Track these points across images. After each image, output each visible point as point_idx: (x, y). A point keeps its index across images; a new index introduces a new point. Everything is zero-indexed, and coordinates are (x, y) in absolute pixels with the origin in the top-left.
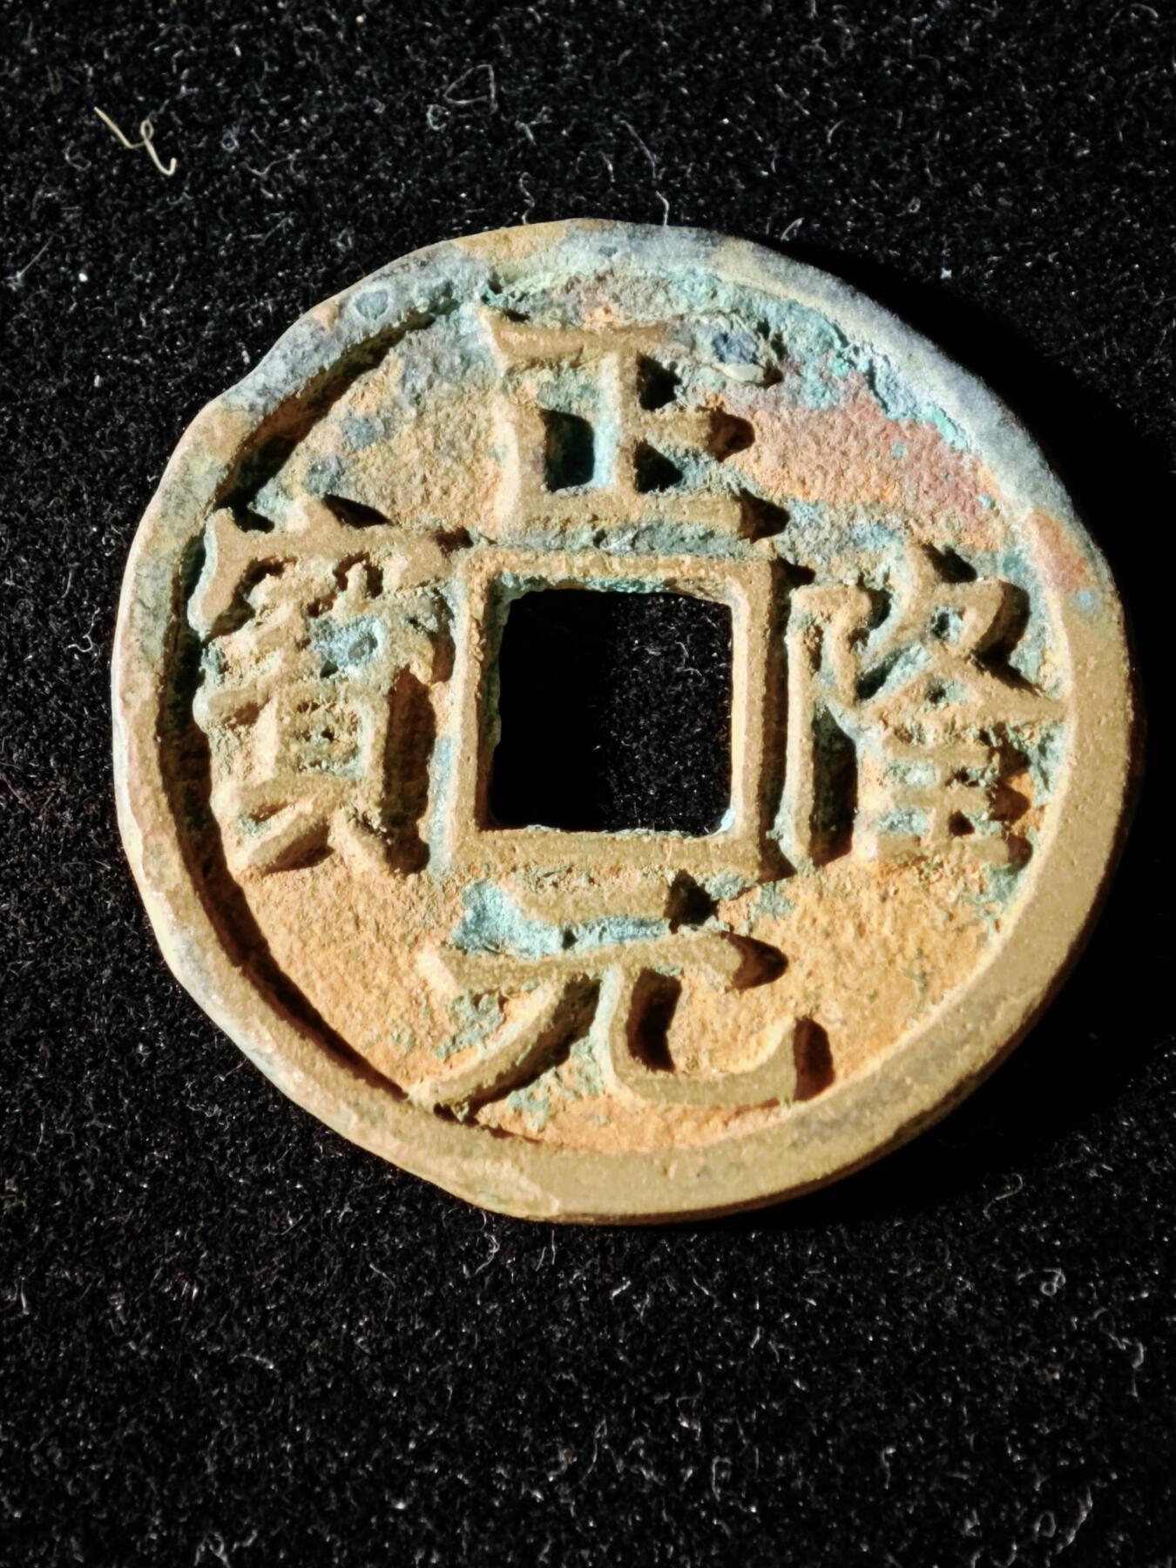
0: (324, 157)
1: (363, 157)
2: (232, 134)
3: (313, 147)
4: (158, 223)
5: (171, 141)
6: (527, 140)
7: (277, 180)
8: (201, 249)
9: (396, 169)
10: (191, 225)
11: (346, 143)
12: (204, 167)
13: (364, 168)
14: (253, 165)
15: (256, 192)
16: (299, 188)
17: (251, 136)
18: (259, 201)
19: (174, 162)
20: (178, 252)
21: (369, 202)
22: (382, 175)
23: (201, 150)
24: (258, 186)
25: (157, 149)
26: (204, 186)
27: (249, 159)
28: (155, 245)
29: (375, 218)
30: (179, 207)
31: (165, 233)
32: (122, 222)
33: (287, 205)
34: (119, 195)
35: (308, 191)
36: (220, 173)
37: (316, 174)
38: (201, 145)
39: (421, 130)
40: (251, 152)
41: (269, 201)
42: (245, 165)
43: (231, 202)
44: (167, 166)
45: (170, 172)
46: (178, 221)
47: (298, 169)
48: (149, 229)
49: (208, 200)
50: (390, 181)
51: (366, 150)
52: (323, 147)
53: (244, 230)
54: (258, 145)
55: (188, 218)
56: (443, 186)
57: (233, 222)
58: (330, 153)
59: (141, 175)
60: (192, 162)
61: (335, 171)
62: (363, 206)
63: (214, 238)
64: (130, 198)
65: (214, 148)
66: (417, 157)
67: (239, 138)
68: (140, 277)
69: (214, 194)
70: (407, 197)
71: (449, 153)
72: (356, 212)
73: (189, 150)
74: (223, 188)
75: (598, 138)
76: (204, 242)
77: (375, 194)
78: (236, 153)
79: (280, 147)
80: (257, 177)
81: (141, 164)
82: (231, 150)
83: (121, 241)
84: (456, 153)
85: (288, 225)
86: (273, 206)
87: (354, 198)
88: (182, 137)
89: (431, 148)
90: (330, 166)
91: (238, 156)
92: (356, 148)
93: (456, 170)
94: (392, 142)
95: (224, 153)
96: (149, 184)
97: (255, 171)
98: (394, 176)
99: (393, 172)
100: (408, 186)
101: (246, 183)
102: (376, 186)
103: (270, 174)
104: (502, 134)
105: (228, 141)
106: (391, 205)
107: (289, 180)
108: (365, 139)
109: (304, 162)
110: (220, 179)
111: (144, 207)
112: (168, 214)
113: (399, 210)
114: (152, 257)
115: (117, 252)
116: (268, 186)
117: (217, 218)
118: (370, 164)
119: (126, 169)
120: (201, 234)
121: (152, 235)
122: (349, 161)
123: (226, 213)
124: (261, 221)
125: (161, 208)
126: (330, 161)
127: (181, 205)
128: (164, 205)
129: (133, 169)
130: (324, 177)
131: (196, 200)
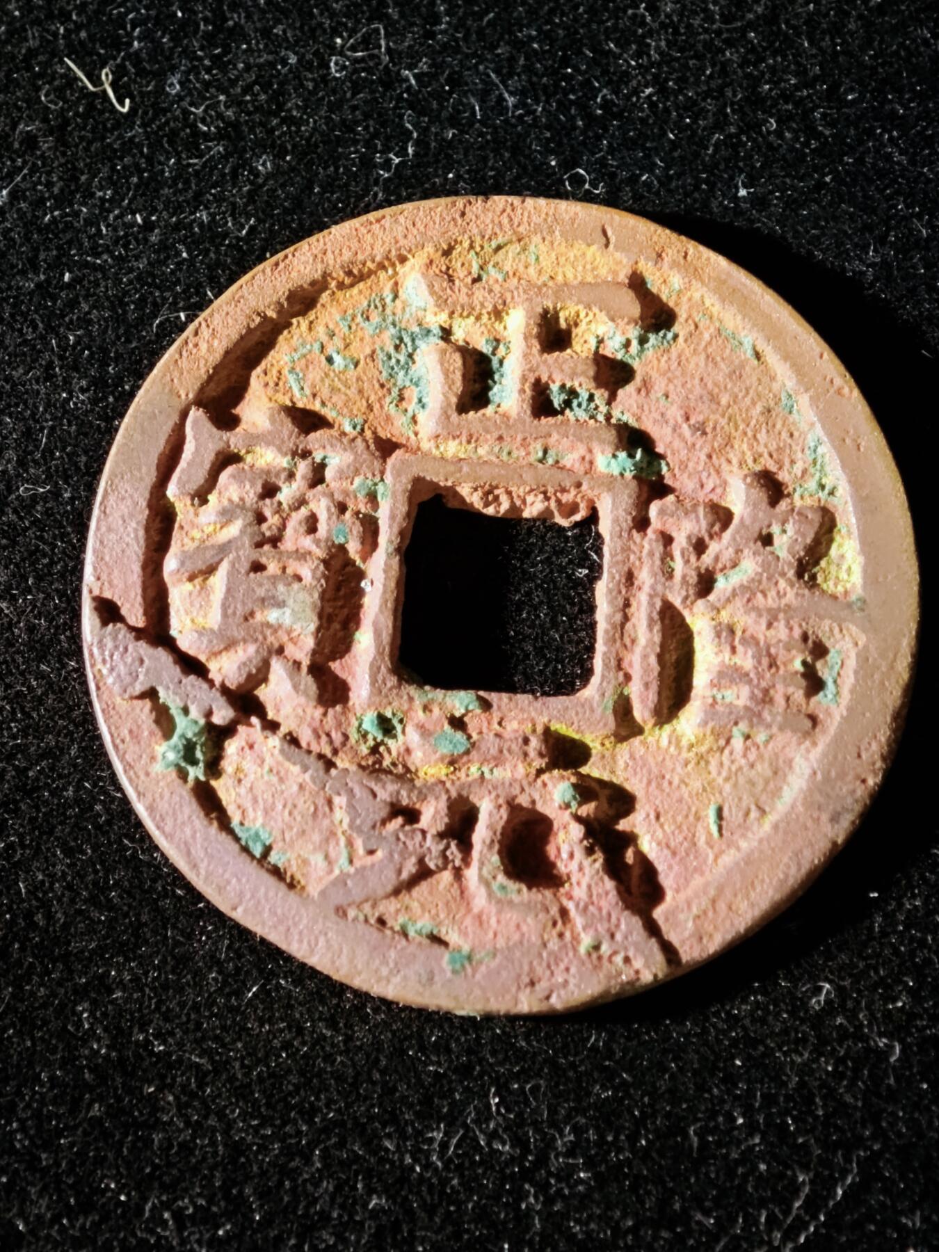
0: (248, 98)
1: (278, 99)
2: (174, 80)
3: (239, 90)
4: (115, 151)
5: (126, 86)
6: (410, 86)
7: (211, 117)
8: (149, 171)
9: (306, 107)
10: (142, 152)
11: (266, 87)
12: (153, 105)
13: (281, 107)
14: (191, 105)
15: (193, 126)
16: (229, 124)
17: (190, 81)
18: (196, 133)
19: (127, 101)
20: (132, 175)
21: (284, 133)
22: (295, 113)
23: (150, 92)
24: (195, 120)
25: (115, 92)
26: (152, 120)
27: (188, 99)
28: (113, 169)
29: (289, 147)
30: (132, 139)
31: (121, 158)
32: (87, 149)
33: (219, 137)
34: (84, 128)
35: (235, 125)
36: (165, 111)
37: (242, 111)
38: (150, 88)
39: (325, 79)
40: (190, 94)
41: (204, 133)
42: (185, 104)
43: (173, 135)
44: (123, 105)
45: (125, 110)
46: (131, 149)
47: (227, 107)
48: (109, 155)
49: (156, 133)
50: (301, 117)
51: (281, 92)
52: (247, 89)
53: (184, 156)
54: (195, 88)
55: (140, 146)
56: (343, 121)
57: (176, 150)
58: (253, 95)
59: (102, 112)
60: (143, 102)
61: (257, 109)
62: (279, 137)
63: (160, 163)
64: (93, 131)
65: (160, 91)
66: (323, 98)
67: (180, 83)
68: (101, 194)
69: (160, 128)
70: (314, 129)
71: (349, 95)
72: (274, 142)
73: (140, 92)
74: (167, 123)
75: (467, 84)
76: (153, 166)
77: (289, 128)
78: (177, 95)
79: (213, 90)
80: (194, 114)
81: (102, 103)
82: (174, 92)
83: (86, 165)
84: (354, 95)
85: (219, 152)
86: (207, 137)
87: (273, 130)
88: (135, 82)
89: (334, 92)
90: (253, 105)
91: (180, 98)
92: (274, 91)
93: (354, 108)
94: (302, 85)
95: (168, 94)
96: (108, 119)
97: (193, 109)
98: (305, 113)
99: (303, 109)
100: (315, 122)
101: (186, 119)
102: (289, 120)
103: (205, 111)
104: (390, 80)
105: (172, 85)
106: (302, 138)
107: (220, 116)
108: (281, 84)
109: (232, 102)
110: (164, 115)
111: (103, 138)
112: (124, 144)
113: (308, 140)
114: (110, 178)
115: (82, 173)
116: (203, 121)
117: (162, 146)
118: (285, 103)
119: (91, 107)
120: (150, 160)
121: (110, 160)
122: (267, 102)
123: (169, 142)
124: (198, 149)
125: (118, 138)
126: (253, 101)
127: (134, 136)
128: (120, 137)
129: (96, 108)
130: (249, 113)
131: (146, 132)
